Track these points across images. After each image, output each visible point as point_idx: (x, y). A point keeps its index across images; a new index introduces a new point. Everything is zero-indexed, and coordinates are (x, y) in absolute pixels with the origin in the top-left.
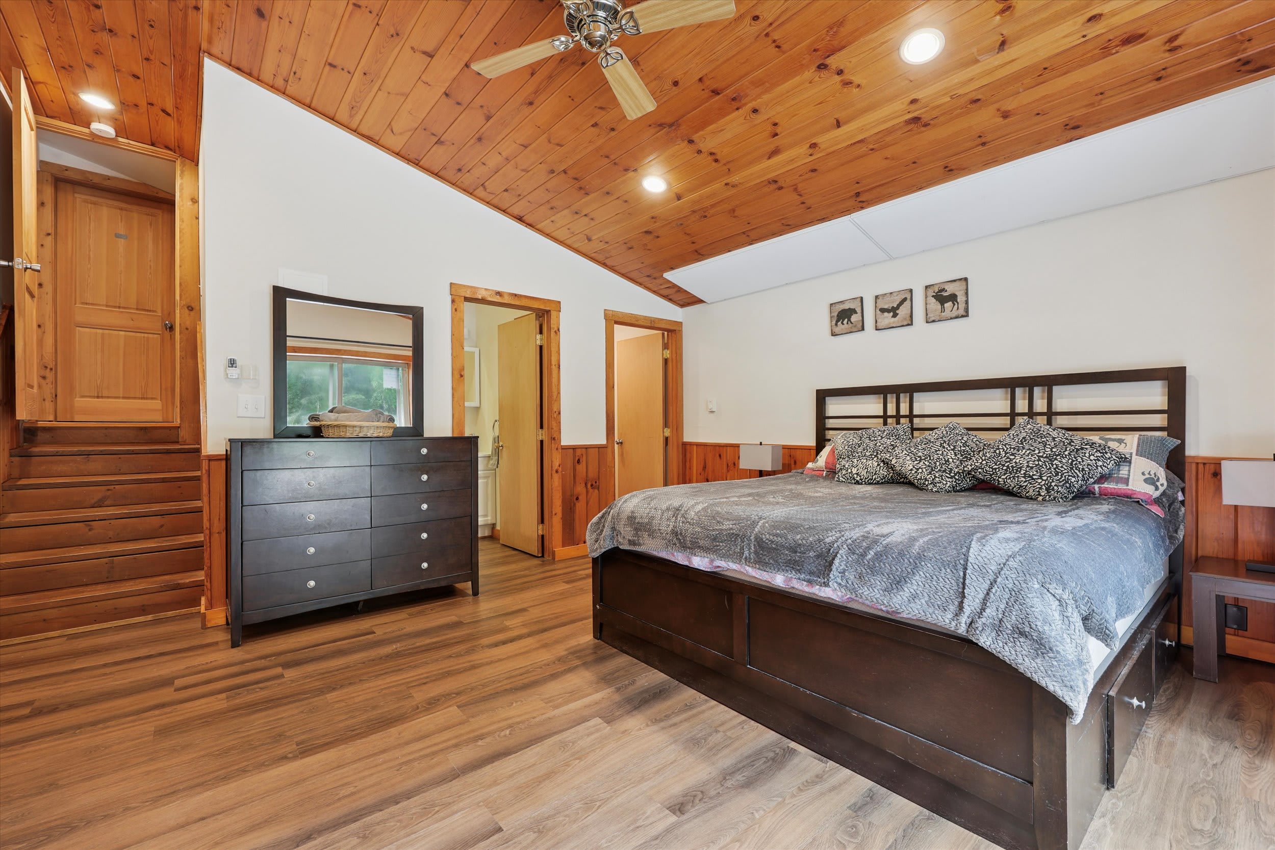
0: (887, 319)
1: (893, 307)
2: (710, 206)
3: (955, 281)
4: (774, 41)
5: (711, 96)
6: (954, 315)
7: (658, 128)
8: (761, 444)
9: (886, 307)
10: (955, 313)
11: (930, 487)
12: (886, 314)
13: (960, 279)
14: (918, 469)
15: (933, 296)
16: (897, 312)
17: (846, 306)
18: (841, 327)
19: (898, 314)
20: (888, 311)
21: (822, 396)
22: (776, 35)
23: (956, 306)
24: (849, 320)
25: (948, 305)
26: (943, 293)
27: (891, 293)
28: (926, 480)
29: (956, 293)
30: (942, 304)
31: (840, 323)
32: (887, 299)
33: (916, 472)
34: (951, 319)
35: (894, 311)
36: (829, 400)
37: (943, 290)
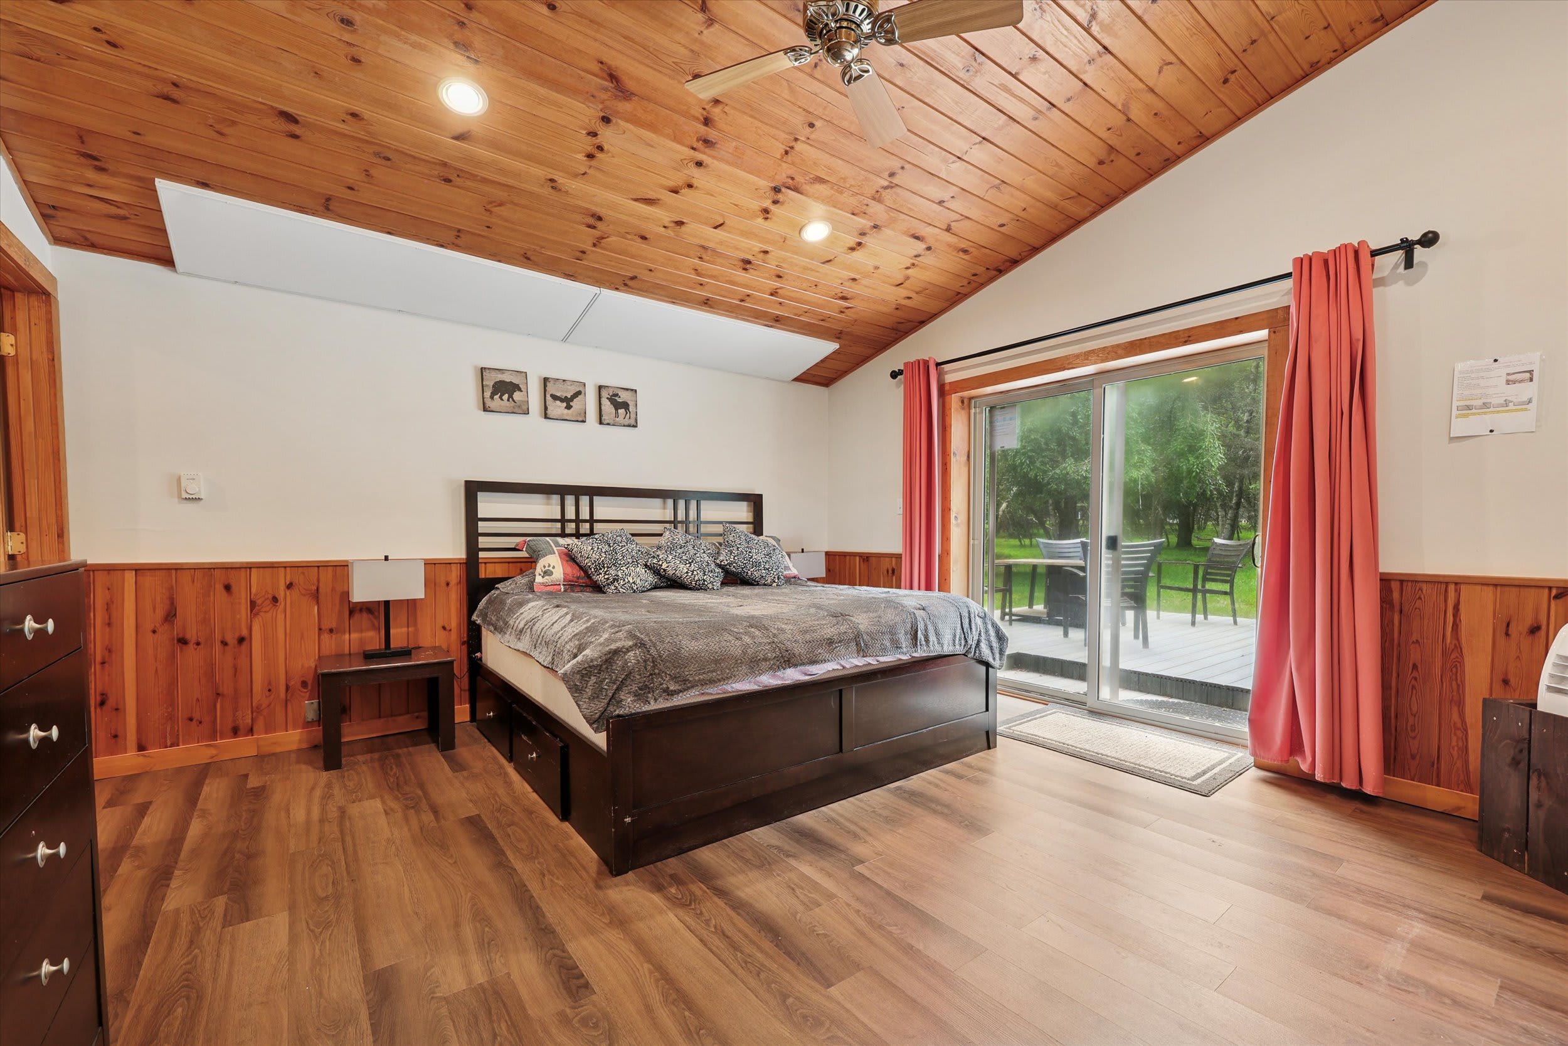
0: (557, 408)
1: (566, 397)
2: (482, 177)
3: (627, 389)
4: (792, 148)
5: (698, 119)
6: (626, 423)
7: (605, 76)
8: (386, 558)
9: (558, 394)
10: (627, 421)
11: (710, 586)
12: (558, 402)
13: (632, 390)
14: (693, 571)
15: (607, 398)
16: (571, 404)
17: (507, 378)
18: (496, 403)
19: (572, 407)
20: (562, 400)
21: (473, 489)
22: (799, 146)
23: (628, 415)
24: (511, 396)
25: (621, 411)
26: (616, 398)
27: (564, 381)
28: (704, 581)
29: (629, 402)
30: (616, 409)
31: (497, 397)
32: (560, 385)
33: (692, 574)
34: (624, 426)
35: (568, 402)
36: (481, 496)
37: (617, 395)
